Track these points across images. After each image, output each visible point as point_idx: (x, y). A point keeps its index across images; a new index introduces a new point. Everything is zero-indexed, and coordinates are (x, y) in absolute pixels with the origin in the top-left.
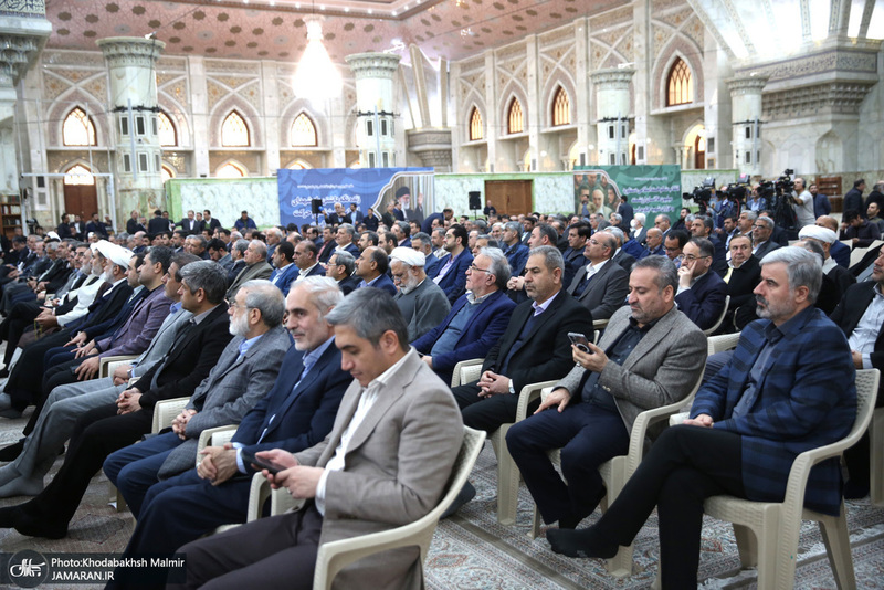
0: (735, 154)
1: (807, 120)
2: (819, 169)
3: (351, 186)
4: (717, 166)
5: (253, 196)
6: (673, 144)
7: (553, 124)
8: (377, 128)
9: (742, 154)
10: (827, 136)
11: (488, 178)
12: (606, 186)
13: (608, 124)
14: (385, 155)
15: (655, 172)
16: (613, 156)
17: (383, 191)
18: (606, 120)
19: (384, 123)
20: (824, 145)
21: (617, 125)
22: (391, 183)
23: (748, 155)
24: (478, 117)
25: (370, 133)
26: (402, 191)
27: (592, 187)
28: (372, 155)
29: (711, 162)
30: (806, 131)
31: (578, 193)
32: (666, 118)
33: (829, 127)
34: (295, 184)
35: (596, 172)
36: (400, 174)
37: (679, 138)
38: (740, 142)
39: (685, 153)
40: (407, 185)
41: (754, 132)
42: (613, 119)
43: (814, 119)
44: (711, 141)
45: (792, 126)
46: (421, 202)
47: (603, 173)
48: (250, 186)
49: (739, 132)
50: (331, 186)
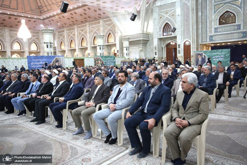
0: (124, 54)
1: (137, 47)
2: (140, 57)
3: (45, 60)
4: (119, 56)
5: (19, 62)
6: (109, 51)
7: (82, 46)
8: (49, 46)
9: (126, 54)
10: (141, 50)
11: (74, 58)
12: (101, 60)
13: (99, 47)
14: (51, 53)
15: (110, 57)
16: (101, 54)
17: (53, 61)
19: (51, 45)
20: (141, 52)
21: (101, 47)
22: (54, 59)
23: (127, 54)
24: (63, 44)
25: (47, 47)
26: (57, 61)
27: (98, 60)
28: (48, 53)
29: (118, 55)
30: (137, 49)
31: (95, 62)
32: (108, 46)
33: (141, 49)
34: (32, 59)
35: (99, 57)
36: (57, 57)
37: (111, 50)
38: (125, 51)
39: (112, 53)
40: (58, 60)
41: (128, 49)
43: (138, 47)
44: (118, 51)
45: (134, 48)
47: (100, 57)
48: (18, 60)
49: (125, 49)
50: (41, 60)
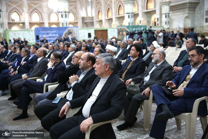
0: (162, 22)
1: (182, 13)
2: (184, 26)
3: (55, 32)
4: (159, 25)
5: (30, 34)
6: (149, 20)
7: (119, 15)
8: (64, 16)
9: (164, 22)
10: (187, 17)
11: (95, 29)
12: (126, 31)
13: (128, 15)
14: (66, 23)
15: (140, 27)
16: (129, 23)
17: (64, 33)
18: (127, 13)
19: (66, 15)
20: (186, 19)
21: (130, 15)
22: (66, 31)
23: (166, 23)
24: (100, 13)
25: (62, 17)
26: (70, 33)
27: (122, 31)
28: (63, 24)
29: (158, 24)
30: (181, 16)
31: (119, 33)
32: (147, 13)
33: (187, 15)
34: (39, 31)
35: (123, 27)
36: (69, 29)
37: (150, 18)
38: (164, 19)
39: (152, 22)
40: (71, 31)
41: (167, 16)
42: (129, 13)
43: (183, 13)
44: (158, 19)
45: (178, 15)
46: (75, 36)
47: (126, 28)
48: (29, 32)
49: (164, 16)
50: (50, 32)
